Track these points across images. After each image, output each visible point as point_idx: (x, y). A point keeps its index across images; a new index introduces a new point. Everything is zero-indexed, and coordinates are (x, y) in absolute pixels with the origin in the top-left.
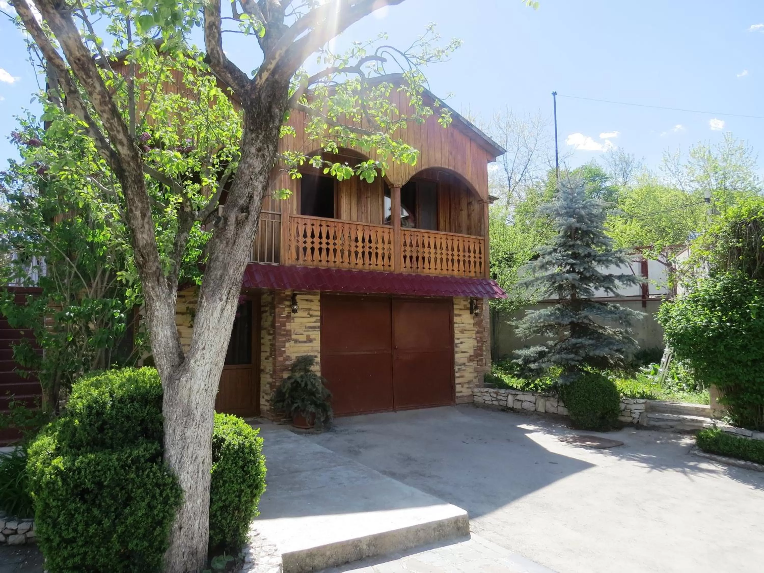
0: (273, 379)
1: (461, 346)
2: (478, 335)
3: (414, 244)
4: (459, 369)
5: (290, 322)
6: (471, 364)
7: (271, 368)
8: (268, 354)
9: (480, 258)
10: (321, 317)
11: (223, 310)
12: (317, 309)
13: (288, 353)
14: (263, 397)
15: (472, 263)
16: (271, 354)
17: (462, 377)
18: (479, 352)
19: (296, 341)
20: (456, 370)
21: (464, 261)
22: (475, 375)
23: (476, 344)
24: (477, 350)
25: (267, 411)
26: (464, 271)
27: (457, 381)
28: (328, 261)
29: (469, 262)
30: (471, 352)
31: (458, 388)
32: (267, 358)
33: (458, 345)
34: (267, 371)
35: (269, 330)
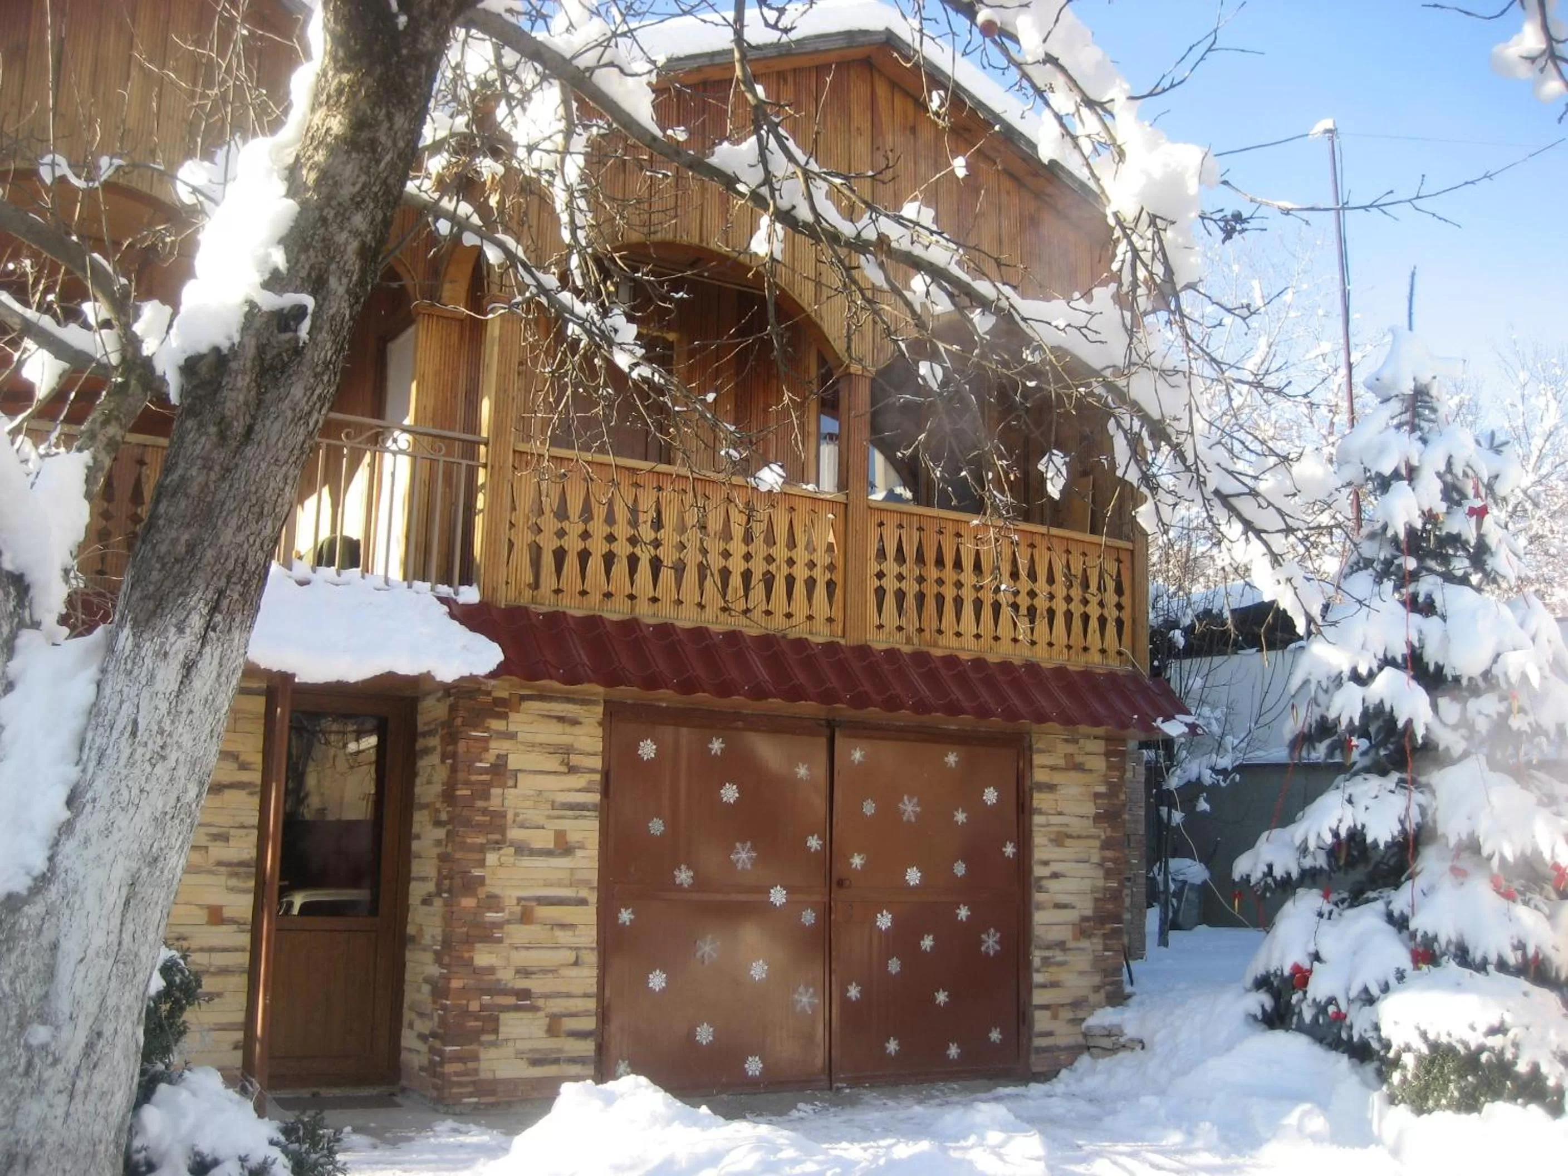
0: (442, 965)
1: (1053, 885)
2: (1109, 854)
3: (910, 551)
4: (1046, 961)
5: (504, 786)
6: (1085, 944)
7: (438, 932)
8: (431, 887)
9: (1119, 607)
10: (606, 775)
11: (189, 667)
12: (590, 749)
13: (493, 886)
14: (411, 1026)
15: (1094, 624)
16: (439, 885)
17: (1054, 985)
18: (1110, 906)
19: (522, 850)
20: (1037, 962)
21: (1069, 615)
22: (1097, 980)
23: (1101, 883)
24: (1103, 900)
25: (422, 1069)
26: (1069, 647)
27: (1039, 997)
28: (632, 597)
29: (1086, 618)
30: (1086, 907)
31: (1041, 1021)
32: (426, 901)
33: (1044, 883)
34: (427, 940)
35: (438, 811)
